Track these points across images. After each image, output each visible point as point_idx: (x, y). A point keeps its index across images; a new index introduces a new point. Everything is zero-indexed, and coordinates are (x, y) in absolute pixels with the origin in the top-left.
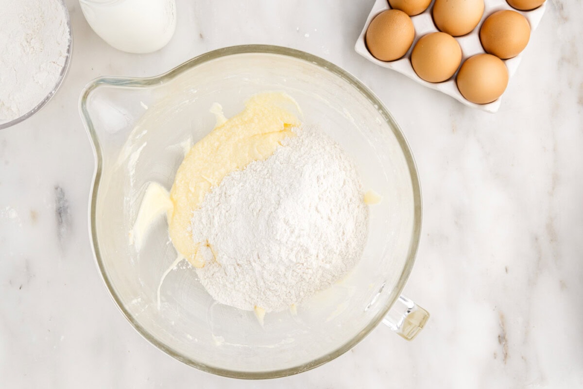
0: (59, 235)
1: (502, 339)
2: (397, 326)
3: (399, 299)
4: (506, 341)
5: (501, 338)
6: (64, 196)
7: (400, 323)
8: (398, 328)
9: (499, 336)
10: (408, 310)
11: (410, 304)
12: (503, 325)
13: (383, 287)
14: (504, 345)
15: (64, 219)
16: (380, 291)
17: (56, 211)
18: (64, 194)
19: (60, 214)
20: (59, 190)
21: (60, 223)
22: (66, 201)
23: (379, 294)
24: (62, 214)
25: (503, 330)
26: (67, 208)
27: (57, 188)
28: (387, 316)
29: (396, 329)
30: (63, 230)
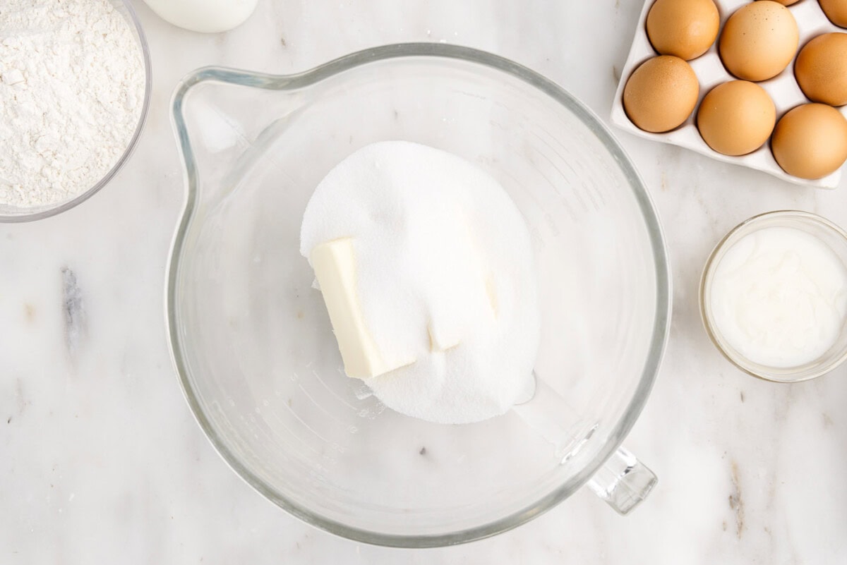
0: (68, 342)
1: (735, 501)
2: (606, 490)
3: (617, 452)
4: (741, 504)
5: (733, 500)
6: (75, 283)
7: (611, 488)
8: (608, 493)
9: (731, 497)
10: (625, 469)
11: (630, 461)
12: (736, 479)
13: (593, 430)
14: (738, 510)
15: (74, 316)
16: (589, 437)
17: (64, 306)
18: (75, 280)
19: (69, 309)
20: (68, 273)
21: (69, 323)
22: (79, 290)
23: (586, 440)
24: (73, 310)
25: (737, 488)
26: (80, 300)
27: (64, 272)
28: (596, 476)
29: (605, 495)
30: (74, 334)
